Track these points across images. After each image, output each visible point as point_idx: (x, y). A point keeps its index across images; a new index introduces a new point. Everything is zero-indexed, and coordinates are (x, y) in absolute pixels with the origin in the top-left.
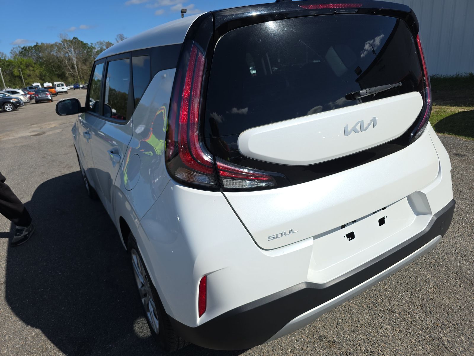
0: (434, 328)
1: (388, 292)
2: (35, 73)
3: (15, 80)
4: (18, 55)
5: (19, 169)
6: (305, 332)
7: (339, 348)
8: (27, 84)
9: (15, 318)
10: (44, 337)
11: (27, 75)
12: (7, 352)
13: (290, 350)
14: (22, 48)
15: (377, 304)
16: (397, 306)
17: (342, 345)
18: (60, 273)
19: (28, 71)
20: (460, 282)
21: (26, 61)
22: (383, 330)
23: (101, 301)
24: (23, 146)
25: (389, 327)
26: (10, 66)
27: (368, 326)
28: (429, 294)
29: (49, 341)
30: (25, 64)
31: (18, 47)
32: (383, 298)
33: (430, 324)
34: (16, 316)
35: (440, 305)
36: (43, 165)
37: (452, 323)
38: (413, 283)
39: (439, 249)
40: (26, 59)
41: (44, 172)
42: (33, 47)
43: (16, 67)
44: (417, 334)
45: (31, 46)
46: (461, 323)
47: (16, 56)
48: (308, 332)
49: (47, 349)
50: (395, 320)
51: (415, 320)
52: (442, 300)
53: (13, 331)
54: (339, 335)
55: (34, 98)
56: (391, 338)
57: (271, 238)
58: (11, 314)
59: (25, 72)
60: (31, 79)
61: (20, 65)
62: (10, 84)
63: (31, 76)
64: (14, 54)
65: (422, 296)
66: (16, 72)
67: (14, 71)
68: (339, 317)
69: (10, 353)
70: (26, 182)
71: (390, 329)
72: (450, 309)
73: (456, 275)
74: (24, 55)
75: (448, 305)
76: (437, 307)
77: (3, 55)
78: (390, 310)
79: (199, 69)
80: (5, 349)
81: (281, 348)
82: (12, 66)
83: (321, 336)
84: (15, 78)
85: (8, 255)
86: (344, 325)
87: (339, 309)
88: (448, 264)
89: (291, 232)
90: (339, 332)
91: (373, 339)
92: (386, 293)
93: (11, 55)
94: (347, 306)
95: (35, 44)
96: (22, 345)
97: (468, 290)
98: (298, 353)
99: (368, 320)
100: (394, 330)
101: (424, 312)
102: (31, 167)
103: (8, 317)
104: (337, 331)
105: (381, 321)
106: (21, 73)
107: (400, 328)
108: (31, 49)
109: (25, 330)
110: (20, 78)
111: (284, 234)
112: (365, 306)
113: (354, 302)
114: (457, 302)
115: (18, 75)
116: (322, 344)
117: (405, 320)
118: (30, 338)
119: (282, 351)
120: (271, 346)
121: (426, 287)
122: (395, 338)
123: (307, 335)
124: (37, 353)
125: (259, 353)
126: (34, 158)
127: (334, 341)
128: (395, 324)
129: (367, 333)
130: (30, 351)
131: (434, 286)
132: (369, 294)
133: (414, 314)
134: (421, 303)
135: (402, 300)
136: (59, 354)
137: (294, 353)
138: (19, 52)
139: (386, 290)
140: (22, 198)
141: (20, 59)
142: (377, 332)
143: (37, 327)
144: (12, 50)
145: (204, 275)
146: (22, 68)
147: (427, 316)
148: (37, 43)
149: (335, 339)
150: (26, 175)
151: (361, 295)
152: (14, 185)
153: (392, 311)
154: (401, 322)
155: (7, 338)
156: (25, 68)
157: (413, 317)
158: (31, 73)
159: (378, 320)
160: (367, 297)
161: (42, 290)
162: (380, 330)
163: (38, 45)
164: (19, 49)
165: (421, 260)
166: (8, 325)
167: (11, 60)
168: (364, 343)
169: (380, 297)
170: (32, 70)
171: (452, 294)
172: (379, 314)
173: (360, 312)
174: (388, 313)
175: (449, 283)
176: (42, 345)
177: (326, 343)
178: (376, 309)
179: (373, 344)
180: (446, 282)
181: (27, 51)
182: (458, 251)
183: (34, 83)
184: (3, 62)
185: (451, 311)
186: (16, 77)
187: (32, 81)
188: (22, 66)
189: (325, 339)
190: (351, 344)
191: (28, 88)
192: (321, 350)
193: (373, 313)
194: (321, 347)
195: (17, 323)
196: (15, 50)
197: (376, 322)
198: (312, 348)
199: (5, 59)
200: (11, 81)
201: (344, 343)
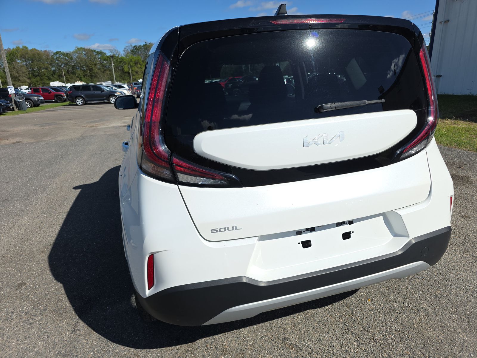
0: (402, 355)
1: (372, 313)
2: (141, 70)
3: (125, 75)
4: (129, 53)
5: (100, 154)
6: (272, 331)
7: (297, 352)
8: (134, 80)
9: (49, 272)
10: (63, 291)
11: (135, 71)
12: (33, 297)
13: (251, 343)
14: (133, 47)
15: (354, 320)
16: (374, 327)
17: (301, 350)
18: (95, 244)
19: (136, 68)
20: (456, 318)
21: (135, 59)
22: (348, 346)
23: (116, 271)
24: (110, 135)
25: (355, 344)
26: (122, 63)
27: (335, 339)
28: (415, 322)
29: (65, 295)
30: (134, 61)
31: (130, 46)
32: (363, 317)
33: (400, 351)
34: (50, 271)
35: (420, 336)
36: (119, 153)
37: (424, 355)
38: (403, 309)
39: (450, 281)
40: (135, 57)
41: (118, 159)
42: (142, 47)
43: (126, 64)
44: (380, 356)
45: (141, 45)
46: (434, 356)
47: (128, 53)
48: (275, 332)
49: (61, 300)
50: (366, 339)
51: (386, 343)
52: (426, 331)
53: (43, 282)
54: (302, 341)
55: (136, 93)
56: (352, 354)
57: (213, 231)
58: (47, 269)
59: (133, 68)
60: (137, 75)
62: (120, 79)
63: (138, 73)
64: (126, 52)
65: (406, 323)
66: (126, 69)
67: (125, 68)
68: (311, 325)
69: (35, 298)
70: (100, 165)
71: (356, 346)
72: (429, 341)
73: (455, 310)
74: (135, 53)
75: (429, 337)
76: (416, 336)
77: (117, 52)
78: (364, 329)
79: (162, 80)
80: (33, 294)
81: (244, 340)
82: (124, 63)
83: (285, 338)
84: (125, 74)
85: (64, 223)
86: (312, 333)
87: (315, 318)
88: (452, 297)
89: (235, 228)
90: (304, 338)
91: (333, 351)
92: (370, 313)
93: (124, 53)
94: (324, 317)
95: (144, 44)
96: (46, 294)
97: (461, 327)
98: (257, 347)
99: (338, 333)
100: (359, 347)
101: (400, 338)
102: (109, 153)
103: (45, 271)
104: (303, 337)
105: (351, 337)
106: (130, 70)
107: (366, 348)
108: (141, 48)
109: (52, 283)
110: (129, 74)
111: (226, 229)
112: (341, 320)
113: (333, 315)
114: (441, 336)
115: (128, 71)
116: (283, 345)
117: (375, 341)
118: (53, 289)
119: (244, 342)
120: (236, 336)
121: (415, 315)
122: (357, 355)
123: (273, 334)
124: (53, 302)
125: (223, 339)
126: (115, 146)
127: (296, 345)
128: (363, 342)
129: (330, 345)
130: (49, 300)
131: (425, 316)
132: (352, 310)
133: (388, 338)
134: (402, 329)
135: (383, 322)
136: (68, 306)
137: (253, 347)
138: (131, 50)
139: (371, 310)
140: (93, 178)
141: (131, 57)
142: (341, 346)
143: (61, 282)
144: (125, 49)
145: (151, 253)
146: (131, 65)
147: (401, 343)
148: (146, 43)
149: (297, 343)
150: (103, 160)
151: (344, 310)
152: (91, 166)
153: (367, 331)
154: (371, 343)
155: (37, 286)
156: (133, 65)
157: (385, 341)
158: (139, 70)
159: (348, 336)
160: (349, 313)
161: (77, 254)
162: (345, 345)
163: (147, 45)
164: (131, 47)
165: (424, 288)
166: (42, 277)
167: (123, 57)
168: (323, 353)
169: (362, 315)
170: (140, 67)
171: (440, 327)
172: (352, 331)
173: (334, 325)
174: (361, 332)
175: (443, 316)
176: (59, 297)
177: (287, 345)
178: (351, 326)
179: (331, 356)
180: (440, 314)
181: (138, 49)
182: (471, 287)
183: (139, 79)
184: (117, 59)
185: (430, 343)
186: (125, 72)
187: (139, 78)
188: (131, 63)
189: (288, 341)
190: (310, 351)
191: (133, 83)
192: (279, 350)
193: (346, 328)
194: (281, 347)
195: (49, 277)
196: (127, 48)
197: (345, 336)
198: (272, 346)
199: (118, 56)
200: (122, 76)
201: (304, 349)
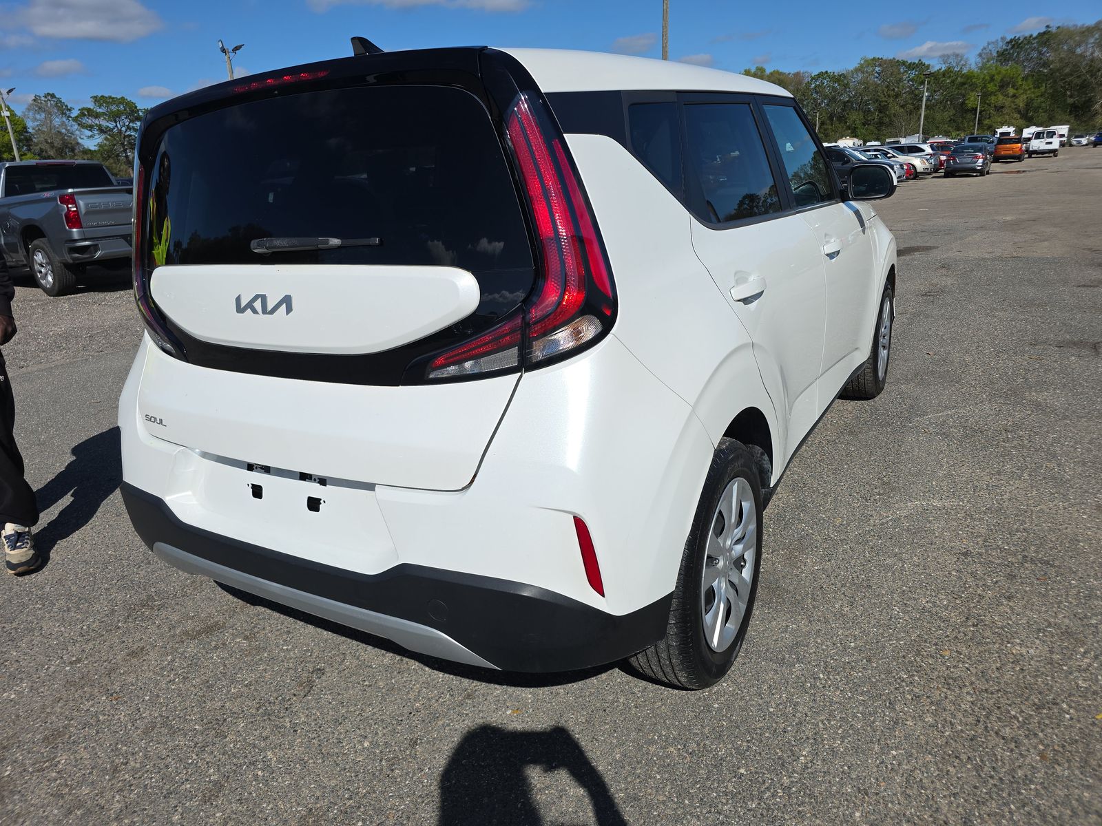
2: (1015, 102)
4: (992, 58)
8: (986, 128)
11: (995, 107)
14: (1008, 42)
21: (1005, 72)
26: (966, 86)
30: (1000, 79)
31: (999, 40)
43: (977, 87)
45: (1031, 36)
47: (988, 61)
59: (993, 99)
60: (999, 116)
61: (989, 83)
62: (950, 128)
63: (1004, 109)
64: (984, 59)
74: (1007, 59)
77: (959, 59)
84: (964, 115)
93: (979, 60)
95: (1043, 30)
106: (980, 102)
108: (1029, 43)
115: (975, 106)
138: (999, 51)
141: (994, 69)
148: (1048, 26)
156: (995, 89)
158: (1008, 101)
163: (1049, 32)
164: (1000, 44)
167: (973, 72)
170: (1012, 94)
181: (1019, 47)
183: (1001, 127)
184: (954, 78)
186: (966, 111)
187: (999, 122)
188: (990, 85)
200: (954, 120)
